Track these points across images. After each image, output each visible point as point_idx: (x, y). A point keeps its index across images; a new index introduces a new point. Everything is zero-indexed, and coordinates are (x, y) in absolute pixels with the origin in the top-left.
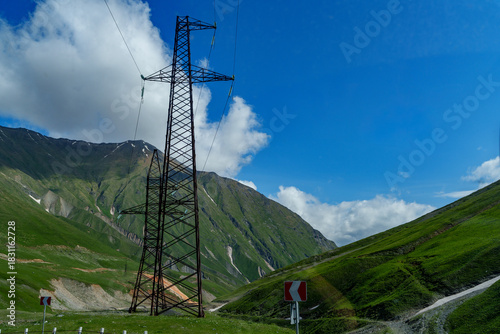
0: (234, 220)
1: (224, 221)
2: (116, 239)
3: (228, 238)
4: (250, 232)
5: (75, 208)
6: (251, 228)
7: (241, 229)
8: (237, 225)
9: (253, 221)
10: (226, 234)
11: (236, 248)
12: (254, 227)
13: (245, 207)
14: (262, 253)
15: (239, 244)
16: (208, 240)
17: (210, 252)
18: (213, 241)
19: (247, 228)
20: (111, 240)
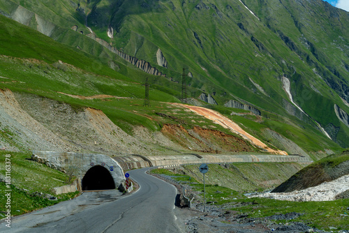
0: (287, 40)
1: (273, 42)
2: (120, 66)
3: (282, 65)
4: (312, 57)
5: (56, 27)
6: (313, 50)
7: (299, 53)
8: (293, 47)
9: (315, 41)
10: (278, 59)
11: (296, 80)
12: (319, 49)
13: (302, 20)
14: (334, 86)
15: (300, 72)
16: (253, 69)
17: (257, 86)
18: (259, 70)
19: (307, 50)
20: (112, 66)
